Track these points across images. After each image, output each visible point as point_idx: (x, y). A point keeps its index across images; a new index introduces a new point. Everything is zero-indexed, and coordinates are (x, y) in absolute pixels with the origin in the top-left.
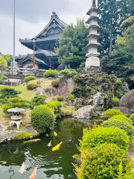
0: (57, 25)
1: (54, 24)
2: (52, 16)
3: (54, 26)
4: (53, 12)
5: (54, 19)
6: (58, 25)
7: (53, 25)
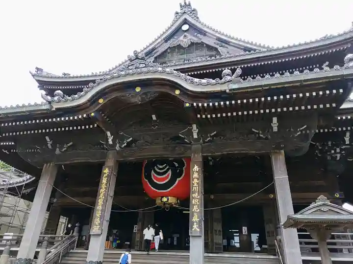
1: (185, 36)
2: (177, 13)
3: (184, 40)
4: (183, 4)
5: (185, 22)
6: (201, 37)
7: (182, 38)
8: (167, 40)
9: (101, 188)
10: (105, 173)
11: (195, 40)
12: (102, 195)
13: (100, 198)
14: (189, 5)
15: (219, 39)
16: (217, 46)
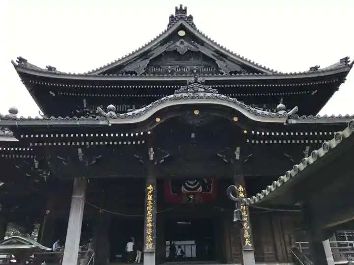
0: (195, 46)
1: (182, 42)
2: (173, 17)
3: (182, 46)
4: (179, 8)
6: (199, 46)
7: (178, 44)
8: (163, 43)
9: (148, 206)
10: (149, 190)
11: (193, 48)
12: (149, 212)
13: (148, 216)
14: (185, 10)
15: (217, 52)
16: (215, 58)
